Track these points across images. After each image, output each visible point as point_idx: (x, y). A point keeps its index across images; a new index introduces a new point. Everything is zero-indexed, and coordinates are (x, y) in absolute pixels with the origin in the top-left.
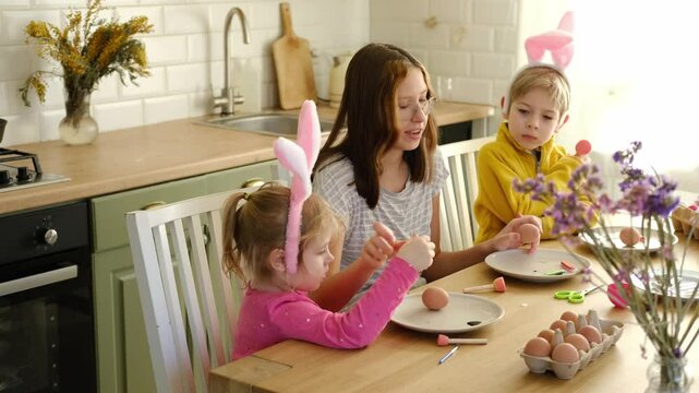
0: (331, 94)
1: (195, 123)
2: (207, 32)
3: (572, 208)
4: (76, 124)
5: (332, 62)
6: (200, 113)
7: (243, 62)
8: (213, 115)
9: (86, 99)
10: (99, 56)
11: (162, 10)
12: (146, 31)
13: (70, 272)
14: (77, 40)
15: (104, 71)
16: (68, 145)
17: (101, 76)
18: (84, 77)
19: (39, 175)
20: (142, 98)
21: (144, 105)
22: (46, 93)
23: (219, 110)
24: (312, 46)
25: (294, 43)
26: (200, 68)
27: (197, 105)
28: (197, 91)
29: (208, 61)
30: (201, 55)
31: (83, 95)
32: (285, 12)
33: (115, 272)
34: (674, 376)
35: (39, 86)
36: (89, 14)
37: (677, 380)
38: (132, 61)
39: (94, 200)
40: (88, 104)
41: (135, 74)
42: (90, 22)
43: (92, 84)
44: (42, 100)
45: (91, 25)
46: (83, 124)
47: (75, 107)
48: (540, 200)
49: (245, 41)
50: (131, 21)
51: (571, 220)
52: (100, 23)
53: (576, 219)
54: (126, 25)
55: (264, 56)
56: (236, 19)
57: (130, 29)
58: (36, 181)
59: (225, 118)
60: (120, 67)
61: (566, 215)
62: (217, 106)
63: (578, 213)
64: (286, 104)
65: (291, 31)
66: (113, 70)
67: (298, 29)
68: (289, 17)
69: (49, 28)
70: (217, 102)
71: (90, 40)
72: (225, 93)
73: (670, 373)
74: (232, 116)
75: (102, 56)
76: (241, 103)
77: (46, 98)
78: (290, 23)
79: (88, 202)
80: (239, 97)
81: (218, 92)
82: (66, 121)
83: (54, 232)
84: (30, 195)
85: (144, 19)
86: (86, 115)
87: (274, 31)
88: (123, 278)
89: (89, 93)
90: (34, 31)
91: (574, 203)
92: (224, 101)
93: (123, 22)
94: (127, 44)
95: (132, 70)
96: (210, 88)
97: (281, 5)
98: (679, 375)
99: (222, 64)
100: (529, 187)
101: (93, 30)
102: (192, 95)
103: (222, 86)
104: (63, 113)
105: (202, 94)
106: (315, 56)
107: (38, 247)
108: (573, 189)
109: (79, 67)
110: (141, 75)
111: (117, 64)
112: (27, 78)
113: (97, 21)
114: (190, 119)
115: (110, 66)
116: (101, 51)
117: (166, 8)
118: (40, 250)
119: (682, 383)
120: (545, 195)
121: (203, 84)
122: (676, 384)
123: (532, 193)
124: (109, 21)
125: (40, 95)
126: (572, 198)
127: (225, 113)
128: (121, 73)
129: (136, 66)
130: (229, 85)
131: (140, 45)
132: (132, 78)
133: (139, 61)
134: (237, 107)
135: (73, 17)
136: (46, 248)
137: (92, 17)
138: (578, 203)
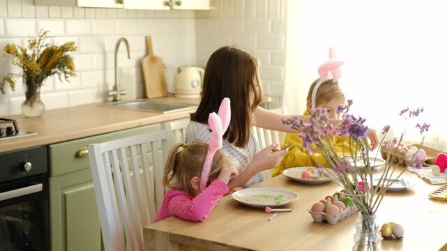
0: (176, 90)
1: (99, 106)
2: (104, 52)
3: (312, 132)
4: (31, 105)
5: (177, 70)
6: (100, 100)
7: (125, 71)
8: (107, 101)
9: (38, 90)
10: (46, 64)
11: (79, 39)
12: (74, 50)
13: (38, 187)
14: (34, 55)
15: (49, 73)
16: (27, 117)
17: (47, 76)
18: (37, 77)
19: (17, 132)
20: (68, 90)
21: (68, 95)
22: (16, 86)
23: (111, 99)
24: (164, 61)
25: (154, 60)
26: (100, 73)
27: (99, 95)
28: (98, 87)
29: (105, 69)
30: (101, 66)
31: (36, 87)
32: (149, 42)
33: (61, 189)
34: (369, 225)
35: (11, 82)
36: (40, 40)
37: (371, 227)
38: (66, 67)
39: (51, 146)
40: (39, 93)
41: (67, 75)
42: (41, 45)
43: (41, 81)
44: (13, 90)
45: (42, 46)
46: (35, 104)
47: (31, 95)
48: (296, 129)
49: (129, 57)
50: (65, 45)
51: (311, 139)
52: (46, 45)
53: (314, 139)
54: (62, 47)
55: (136, 67)
56: (123, 45)
57: (64, 49)
58: (16, 135)
59: (114, 103)
60: (59, 71)
61: (309, 136)
62: (111, 96)
63: (315, 136)
64: (150, 95)
65: (152, 53)
66: (55, 73)
67: (156, 52)
68: (151, 44)
69: (17, 48)
70: (111, 93)
71: (42, 55)
72: (115, 88)
73: (366, 223)
74: (119, 102)
75: (48, 64)
76: (124, 94)
77: (15, 88)
78: (151, 48)
79: (48, 147)
80: (124, 90)
81: (111, 88)
82: (26, 103)
83: (29, 164)
84: (13, 143)
85: (72, 43)
86: (37, 99)
87: (142, 53)
88: (66, 193)
89: (40, 86)
90: (9, 50)
91: (313, 130)
92: (115, 93)
93: (61, 45)
94: (62, 58)
95: (66, 73)
96: (106, 85)
97: (146, 38)
98: (372, 224)
99: (113, 71)
100: (289, 122)
101: (43, 49)
102: (96, 90)
103: (113, 84)
104: (24, 98)
105: (101, 89)
106: (165, 68)
107: (20, 173)
108: (312, 122)
109: (37, 70)
110: (71, 76)
111: (57, 69)
112: (4, 77)
113: (44, 44)
114: (94, 104)
115: (53, 70)
116: (48, 61)
117: (81, 38)
118: (21, 175)
119: (373, 229)
120: (298, 126)
121: (101, 83)
122: (370, 229)
123: (291, 125)
124: (51, 44)
125: (12, 87)
126: (311, 127)
127: (115, 100)
128: (59, 74)
129: (68, 70)
130: (118, 84)
131: (70, 58)
132: (66, 77)
133: (71, 68)
134: (122, 97)
135: (31, 42)
136: (24, 173)
137: (41, 42)
138: (315, 130)
